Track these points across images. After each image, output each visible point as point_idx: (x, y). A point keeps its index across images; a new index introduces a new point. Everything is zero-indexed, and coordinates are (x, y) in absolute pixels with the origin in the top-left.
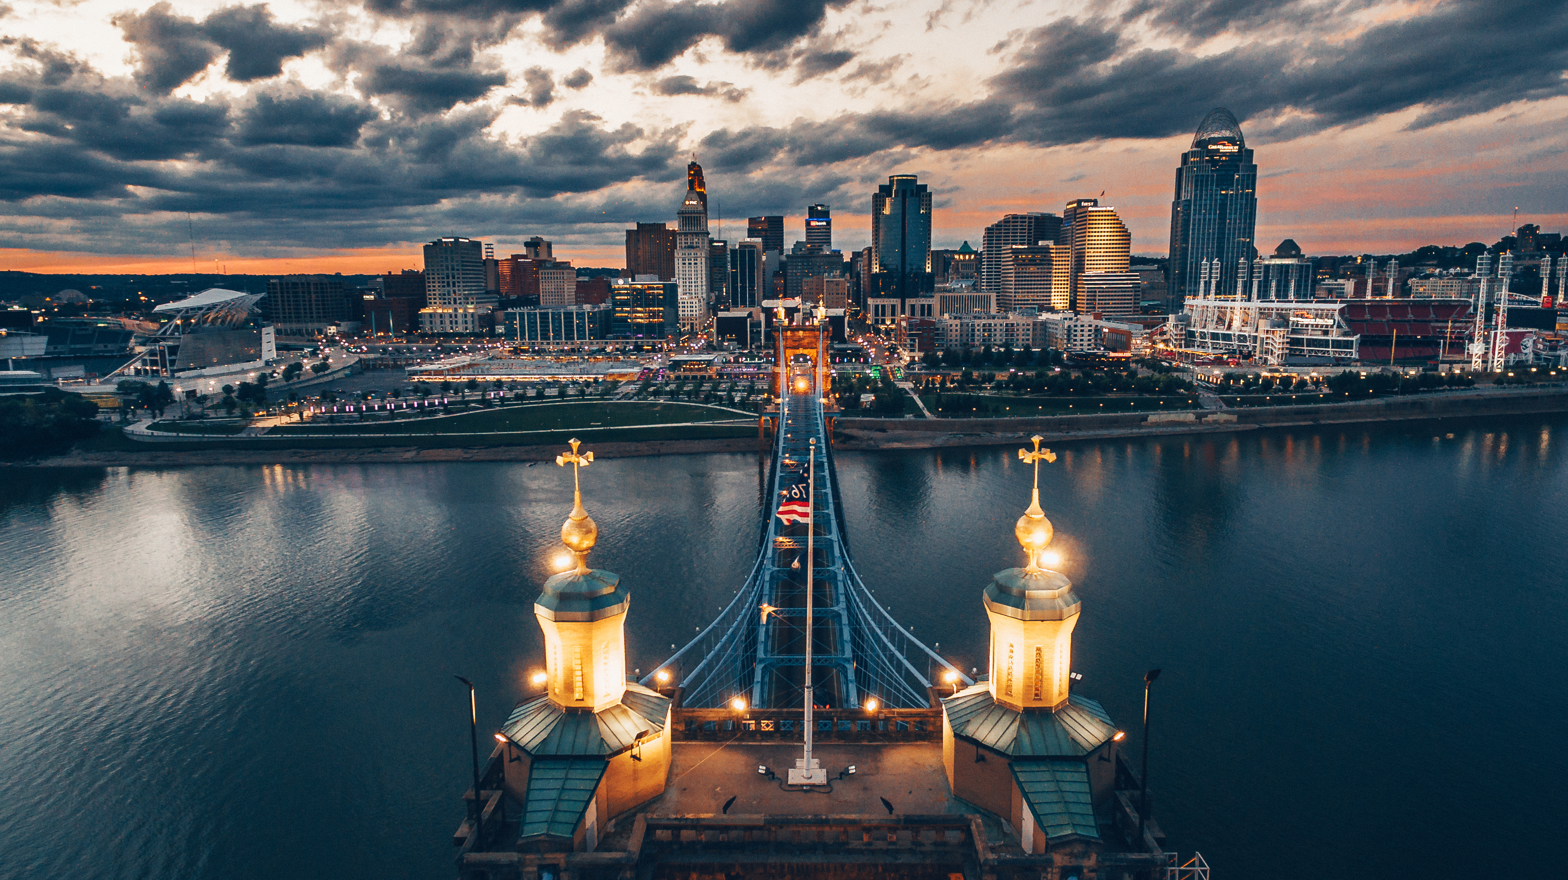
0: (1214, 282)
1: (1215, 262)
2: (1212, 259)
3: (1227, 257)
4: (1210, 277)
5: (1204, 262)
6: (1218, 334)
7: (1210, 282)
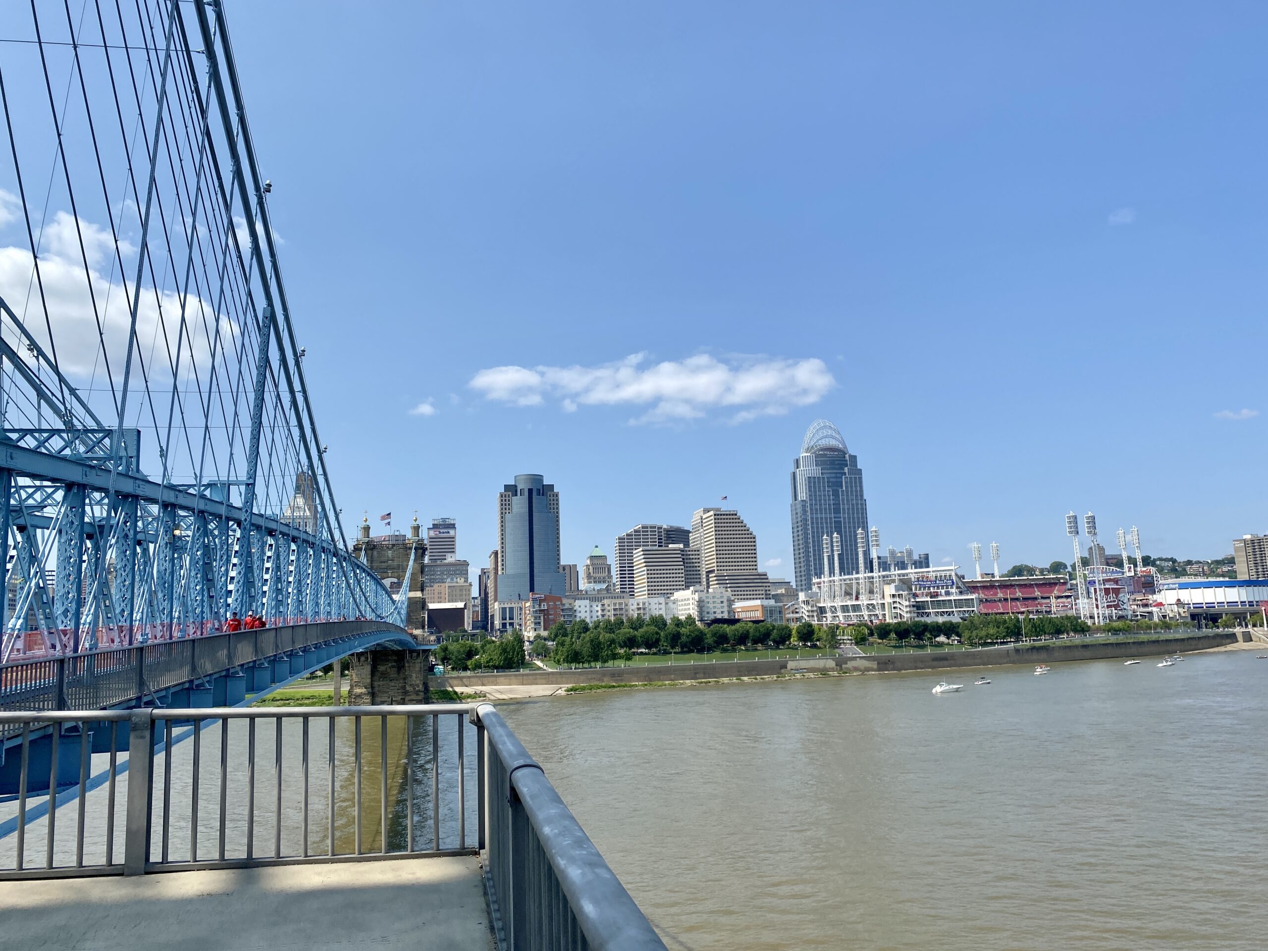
0: (836, 554)
1: (835, 535)
2: (832, 533)
3: (845, 532)
4: (832, 551)
5: (825, 537)
6: (847, 606)
7: (833, 555)
